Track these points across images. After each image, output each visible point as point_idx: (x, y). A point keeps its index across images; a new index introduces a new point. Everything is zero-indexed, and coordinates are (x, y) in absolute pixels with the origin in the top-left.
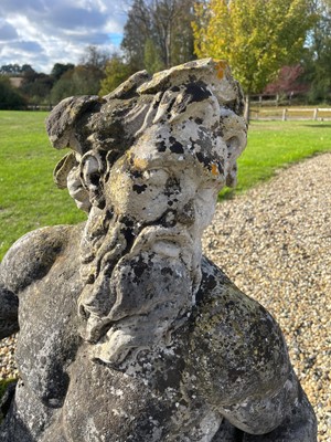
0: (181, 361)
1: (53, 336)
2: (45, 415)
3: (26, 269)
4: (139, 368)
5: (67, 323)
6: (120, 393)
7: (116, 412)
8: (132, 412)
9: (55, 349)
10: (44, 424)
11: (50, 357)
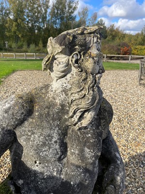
0: (99, 117)
1: (56, 131)
2: (60, 165)
3: (22, 113)
4: (91, 125)
5: (60, 123)
6: (89, 135)
7: (92, 141)
8: (96, 138)
9: (59, 135)
10: (61, 168)
11: (58, 139)
